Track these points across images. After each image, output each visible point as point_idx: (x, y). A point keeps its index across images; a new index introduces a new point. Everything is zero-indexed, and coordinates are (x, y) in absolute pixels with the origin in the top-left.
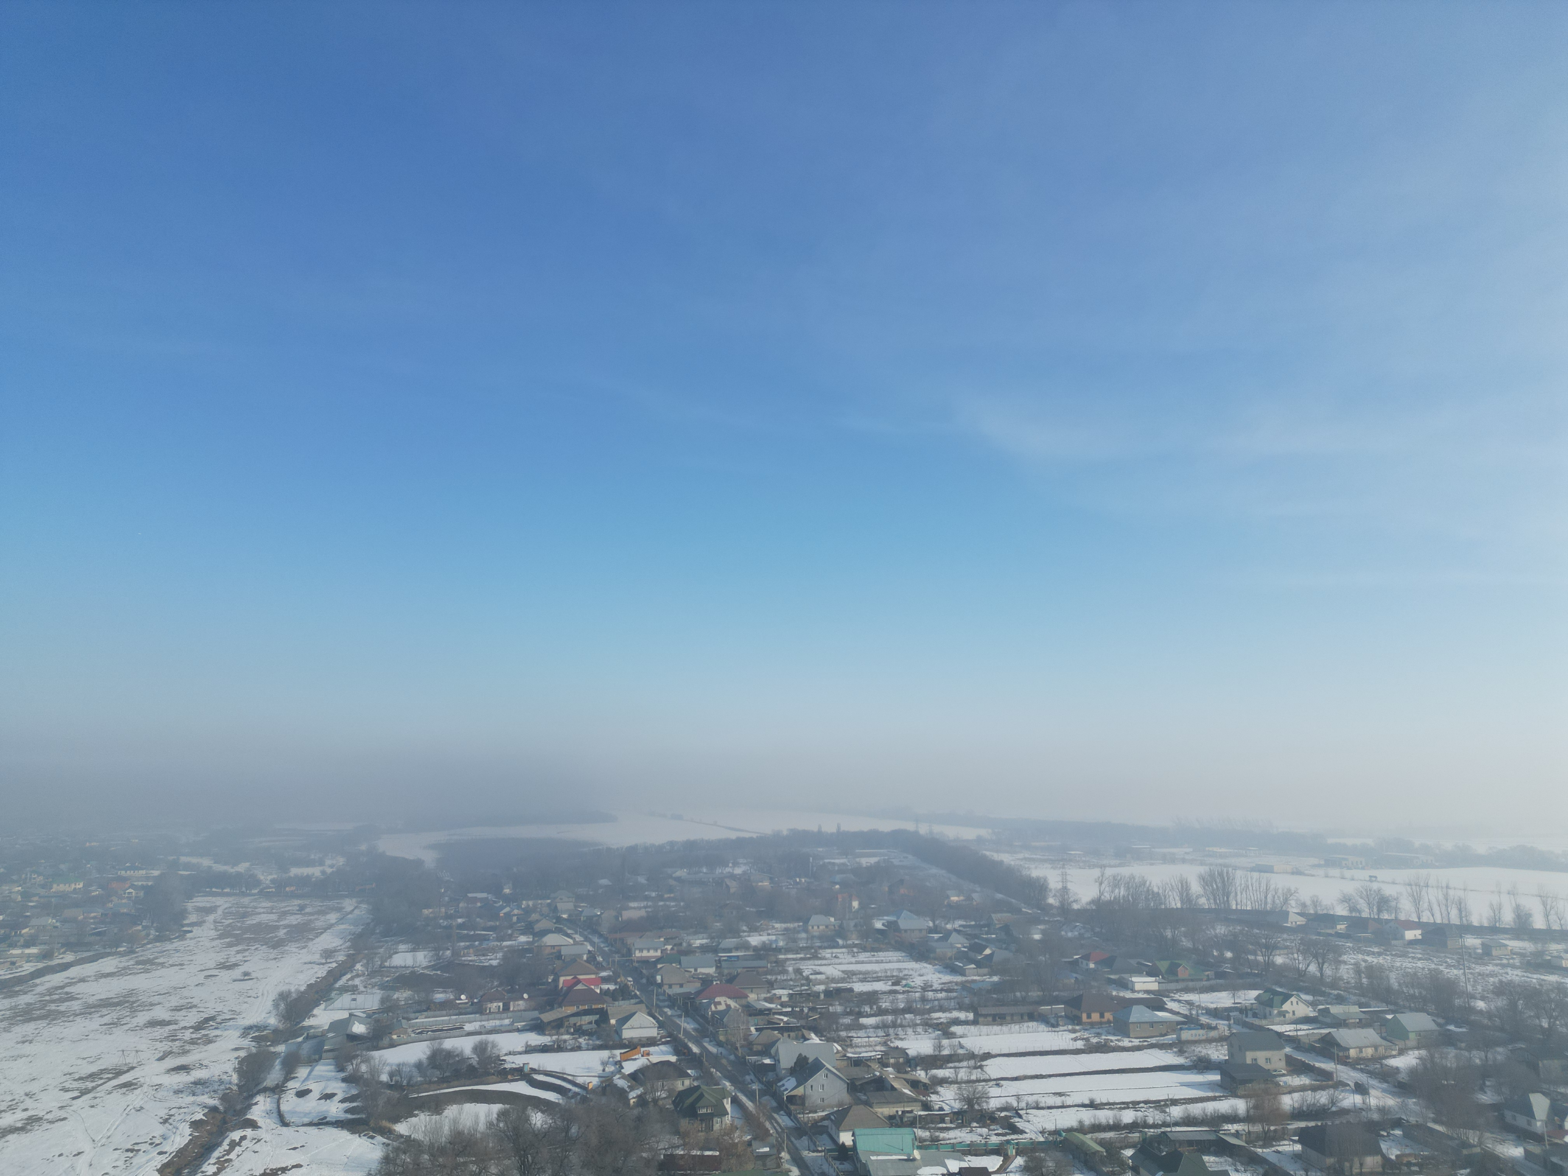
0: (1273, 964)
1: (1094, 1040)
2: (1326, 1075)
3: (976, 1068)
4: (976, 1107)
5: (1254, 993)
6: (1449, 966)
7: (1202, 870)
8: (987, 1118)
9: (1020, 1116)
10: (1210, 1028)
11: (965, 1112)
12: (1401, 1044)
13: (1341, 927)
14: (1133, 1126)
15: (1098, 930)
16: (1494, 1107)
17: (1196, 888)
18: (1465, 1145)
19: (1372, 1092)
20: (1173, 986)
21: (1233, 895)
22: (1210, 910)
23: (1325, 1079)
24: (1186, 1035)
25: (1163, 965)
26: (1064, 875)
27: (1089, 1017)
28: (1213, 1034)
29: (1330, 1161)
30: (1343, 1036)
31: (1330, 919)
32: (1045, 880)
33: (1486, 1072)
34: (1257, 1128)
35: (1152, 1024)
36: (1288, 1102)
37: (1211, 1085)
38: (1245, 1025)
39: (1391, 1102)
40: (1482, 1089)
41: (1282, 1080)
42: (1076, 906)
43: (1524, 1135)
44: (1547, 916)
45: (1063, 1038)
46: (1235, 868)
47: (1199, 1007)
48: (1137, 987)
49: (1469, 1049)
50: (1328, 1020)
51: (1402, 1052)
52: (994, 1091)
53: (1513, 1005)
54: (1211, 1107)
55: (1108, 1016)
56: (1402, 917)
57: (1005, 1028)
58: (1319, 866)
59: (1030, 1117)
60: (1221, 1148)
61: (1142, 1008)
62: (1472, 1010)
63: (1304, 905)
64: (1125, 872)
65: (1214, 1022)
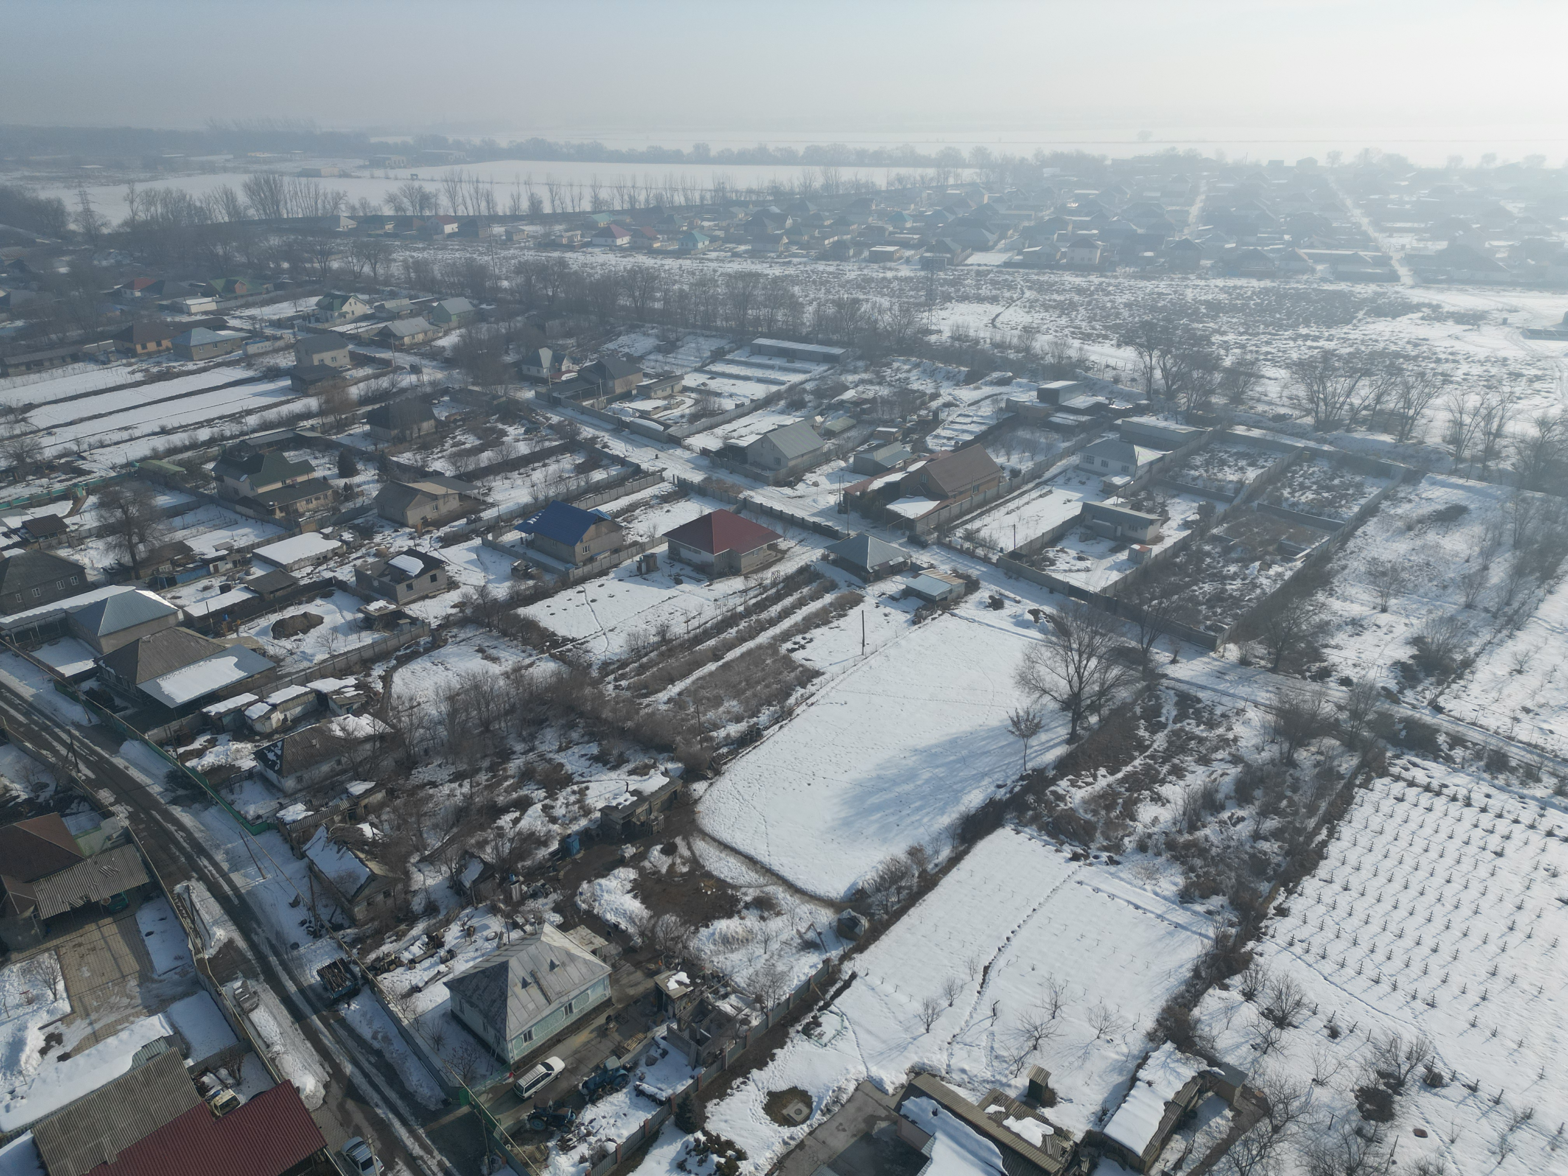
0: (330, 268)
1: (155, 370)
2: (386, 363)
3: (17, 422)
4: (28, 460)
5: (314, 300)
6: (481, 254)
7: (247, 178)
8: (45, 468)
9: (84, 458)
10: (276, 338)
11: (15, 468)
12: (445, 326)
13: (389, 227)
14: (211, 442)
15: (137, 254)
16: (516, 364)
17: (242, 198)
18: (495, 397)
19: (425, 370)
20: (232, 303)
21: (282, 203)
22: (260, 222)
23: (386, 367)
24: (252, 349)
25: (219, 284)
26: (83, 196)
27: (144, 347)
28: (280, 343)
29: (395, 432)
30: (399, 327)
31: (378, 220)
32: (59, 201)
33: (509, 339)
34: (330, 419)
35: (215, 344)
36: (355, 392)
37: (283, 391)
38: (309, 330)
39: (439, 375)
40: (507, 353)
41: (348, 375)
42: (105, 231)
43: (534, 381)
44: (553, 201)
45: (118, 374)
46: (282, 174)
47: (262, 320)
48: (194, 310)
49: (497, 322)
50: (384, 315)
51: (446, 333)
52: (46, 441)
53: (528, 280)
54: (285, 410)
55: (166, 343)
56: (441, 213)
57: (44, 375)
58: (363, 167)
59: (96, 457)
60: (299, 442)
61: (202, 330)
62: (499, 289)
63: (353, 208)
64: (159, 186)
65: (279, 333)
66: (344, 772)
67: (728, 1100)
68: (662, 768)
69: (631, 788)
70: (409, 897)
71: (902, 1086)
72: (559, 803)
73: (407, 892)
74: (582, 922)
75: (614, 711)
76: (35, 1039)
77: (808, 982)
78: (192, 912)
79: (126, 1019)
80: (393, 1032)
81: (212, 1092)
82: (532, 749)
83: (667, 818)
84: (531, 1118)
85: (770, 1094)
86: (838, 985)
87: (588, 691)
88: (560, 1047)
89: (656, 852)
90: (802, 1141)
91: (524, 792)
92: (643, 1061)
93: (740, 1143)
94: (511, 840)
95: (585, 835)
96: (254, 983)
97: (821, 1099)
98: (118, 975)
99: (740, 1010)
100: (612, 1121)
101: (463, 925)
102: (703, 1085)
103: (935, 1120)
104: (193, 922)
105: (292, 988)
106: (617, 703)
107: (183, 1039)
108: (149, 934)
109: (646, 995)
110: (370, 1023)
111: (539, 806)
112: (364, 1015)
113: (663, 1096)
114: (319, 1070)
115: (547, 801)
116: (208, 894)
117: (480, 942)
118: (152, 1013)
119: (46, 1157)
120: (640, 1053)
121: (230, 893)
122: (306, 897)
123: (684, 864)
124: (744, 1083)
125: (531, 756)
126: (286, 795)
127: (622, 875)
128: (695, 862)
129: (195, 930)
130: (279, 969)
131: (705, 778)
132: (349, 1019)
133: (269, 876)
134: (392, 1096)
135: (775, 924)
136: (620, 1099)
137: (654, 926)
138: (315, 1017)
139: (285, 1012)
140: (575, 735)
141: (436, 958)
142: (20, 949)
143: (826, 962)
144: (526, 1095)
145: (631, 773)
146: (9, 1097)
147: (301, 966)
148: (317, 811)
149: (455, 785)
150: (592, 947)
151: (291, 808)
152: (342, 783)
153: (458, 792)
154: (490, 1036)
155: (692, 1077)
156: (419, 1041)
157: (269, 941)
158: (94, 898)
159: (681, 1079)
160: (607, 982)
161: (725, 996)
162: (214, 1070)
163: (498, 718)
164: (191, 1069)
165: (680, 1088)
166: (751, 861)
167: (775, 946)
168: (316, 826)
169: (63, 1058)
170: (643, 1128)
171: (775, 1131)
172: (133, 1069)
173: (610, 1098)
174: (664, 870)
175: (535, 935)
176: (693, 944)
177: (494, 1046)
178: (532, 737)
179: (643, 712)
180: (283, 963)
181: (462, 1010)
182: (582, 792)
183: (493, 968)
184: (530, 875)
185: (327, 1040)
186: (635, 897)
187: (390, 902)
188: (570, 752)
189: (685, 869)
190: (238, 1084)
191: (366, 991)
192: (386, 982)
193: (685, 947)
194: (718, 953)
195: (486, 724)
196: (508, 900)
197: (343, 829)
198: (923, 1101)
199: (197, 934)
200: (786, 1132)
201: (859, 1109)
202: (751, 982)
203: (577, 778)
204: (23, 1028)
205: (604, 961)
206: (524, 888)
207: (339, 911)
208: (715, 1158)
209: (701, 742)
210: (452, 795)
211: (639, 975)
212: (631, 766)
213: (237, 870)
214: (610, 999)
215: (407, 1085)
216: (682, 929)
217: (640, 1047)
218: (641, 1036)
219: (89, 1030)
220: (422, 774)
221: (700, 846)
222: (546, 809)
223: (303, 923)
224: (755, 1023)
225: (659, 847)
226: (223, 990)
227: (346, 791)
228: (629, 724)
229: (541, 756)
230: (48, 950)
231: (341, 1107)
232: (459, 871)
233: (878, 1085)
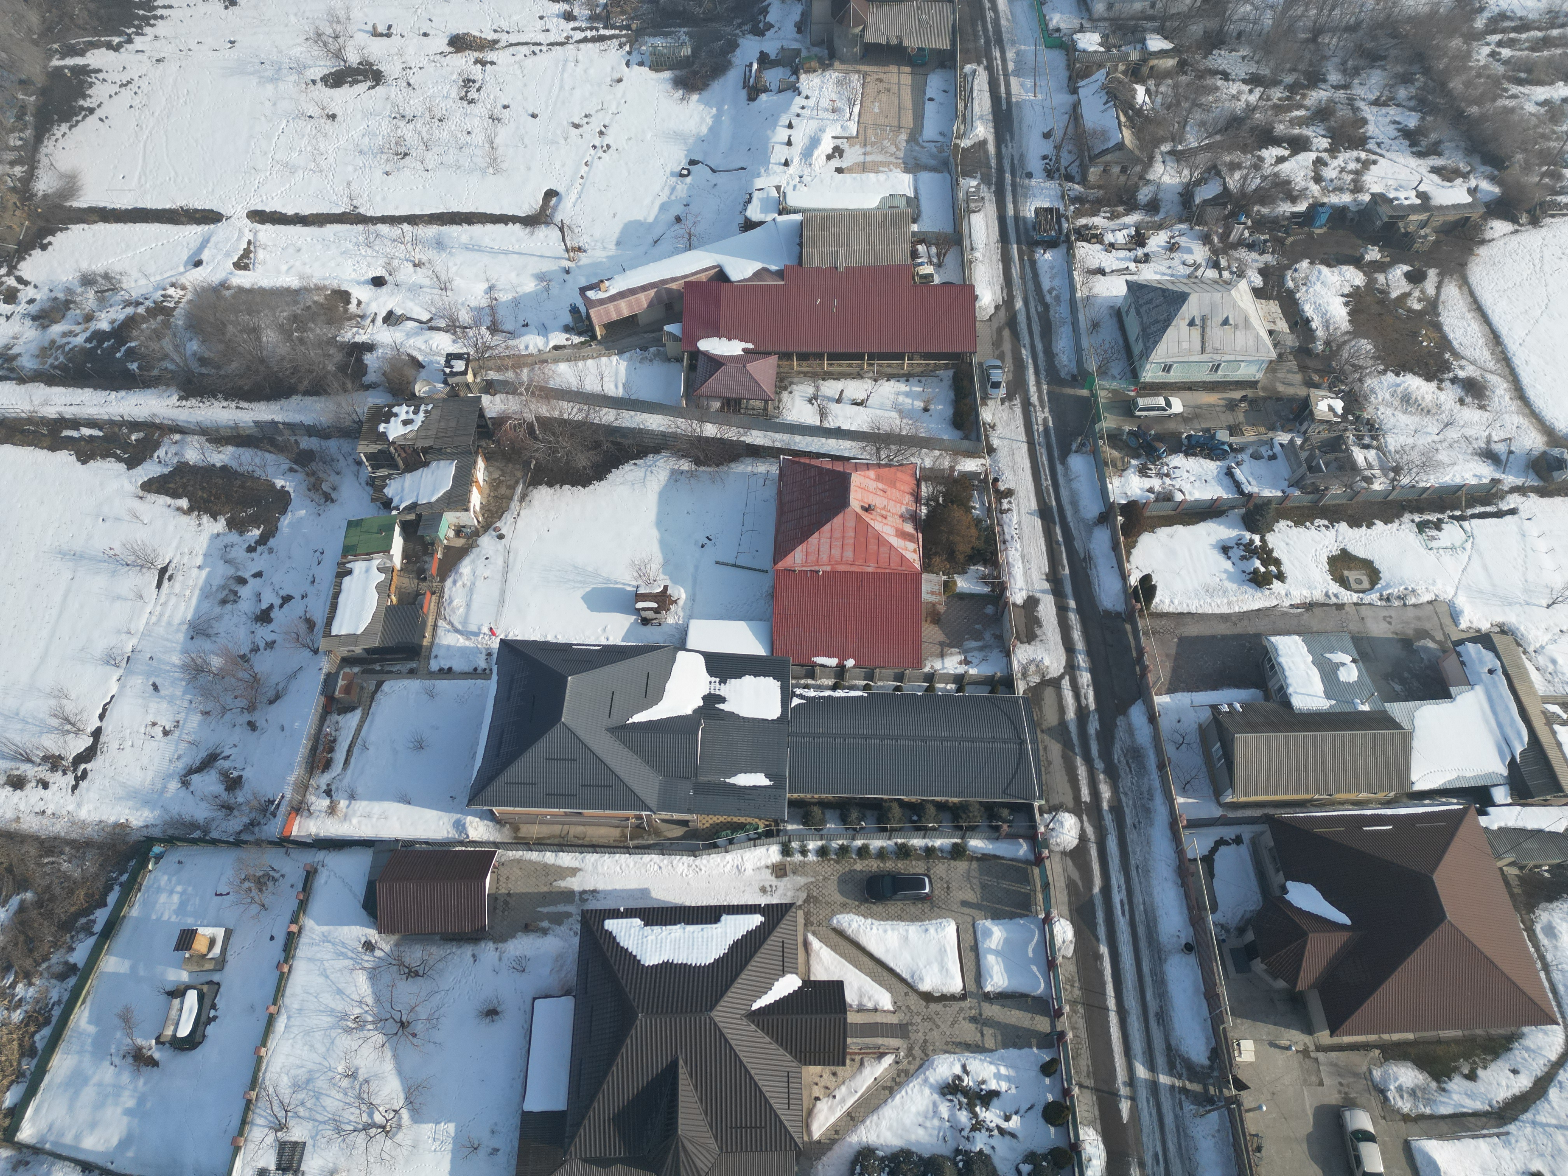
66: (1151, 18)
67: (1301, 530)
68: (1473, 183)
69: (1421, 188)
70: (1141, 183)
71: (1478, 631)
72: (1335, 163)
73: (1141, 177)
74: (1279, 298)
75: (1468, 84)
76: (826, 145)
77: (1460, 487)
78: (968, 98)
79: (887, 164)
80: (1066, 296)
81: (920, 261)
82: (1346, 87)
83: (1437, 243)
84: (1131, 433)
85: (1344, 551)
86: (1489, 509)
87: (1456, 43)
88: (1188, 395)
89: (1400, 271)
90: (1343, 605)
91: (1308, 132)
92: (1250, 451)
93: (1286, 568)
94: (1264, 178)
95: (1339, 214)
96: (986, 189)
97: (1388, 586)
98: (896, 124)
99: (1370, 467)
100: (1192, 479)
101: (1172, 237)
102: (1288, 504)
103: (1485, 676)
104: (966, 107)
105: (1010, 211)
106: (1479, 76)
107: (918, 206)
108: (931, 100)
109: (1292, 399)
110: (1052, 278)
111: (1312, 156)
112: (1052, 268)
113: (1247, 489)
114: (999, 292)
115: (1325, 155)
116: (986, 87)
117: (1176, 263)
118: (907, 170)
119: (804, 240)
120: (1252, 443)
121: (1004, 95)
122: (1058, 134)
123: (1420, 300)
124: (1327, 527)
125: (1341, 94)
126: (1091, 19)
127: (1348, 275)
128: (1433, 305)
129: (964, 115)
130: (1009, 188)
131: (1514, 220)
132: (1039, 264)
133: (1039, 96)
134: (1039, 346)
135: (1470, 415)
136: (1210, 467)
137: (1345, 342)
138: (1015, 246)
139: (997, 229)
140: (1402, 93)
141: (1132, 254)
142: (843, 61)
143: (1495, 482)
144: (1138, 413)
145: (1434, 170)
146: (798, 179)
147: (1026, 196)
148: (1108, 49)
149: (1246, 88)
150: (1271, 327)
151: (1088, 35)
152: (1145, 30)
153: (1243, 98)
154: (1137, 349)
155: (1283, 492)
156: (1081, 317)
157: (1012, 159)
158: (906, 43)
159: (1274, 486)
160: (1265, 366)
161: (1366, 447)
162: (928, 245)
163: (1333, 30)
164: (914, 234)
165: (1267, 493)
166: (1495, 339)
167: (1452, 434)
168: (1100, 66)
169: (839, 170)
170: (1214, 501)
171: (1325, 581)
172: (877, 208)
173: (1202, 461)
174: (1394, 295)
175: (1228, 284)
176: (1371, 382)
177: (1137, 358)
178: (1356, 71)
179: (1502, 102)
180: (1014, 185)
181: (1127, 312)
182: (1366, 165)
183: (1174, 292)
184: (1260, 224)
185: (1015, 272)
186: (1346, 304)
187: (1123, 179)
188: (1384, 110)
189: (1417, 306)
190: (939, 266)
191: (1063, 249)
192: (1082, 250)
193: (1361, 380)
194: (1389, 405)
195: (1317, 32)
196: (1224, 237)
197: (1120, 82)
198: (1489, 656)
199: (964, 120)
200: (1334, 587)
201: (1419, 618)
202: (1402, 451)
203: (1371, 145)
204: (822, 130)
205: (1275, 346)
206: (1246, 234)
207: (1077, 163)
208: (1257, 563)
209: (1543, 175)
210: (1236, 98)
211: (1298, 378)
212: (1438, 162)
213: (1018, 76)
214: (1256, 382)
215: (1054, 344)
216: (1371, 362)
217: (1255, 438)
218: (1262, 429)
219: (861, 159)
220: (1222, 59)
221: (1452, 292)
222: (1319, 163)
223: (1045, 157)
224: (1377, 486)
225: (1406, 268)
226: (962, 182)
227: (1143, 41)
228: (1474, 110)
229: (1351, 100)
230: (859, 72)
231: (999, 331)
232: (1198, 183)
233: (1454, 615)
